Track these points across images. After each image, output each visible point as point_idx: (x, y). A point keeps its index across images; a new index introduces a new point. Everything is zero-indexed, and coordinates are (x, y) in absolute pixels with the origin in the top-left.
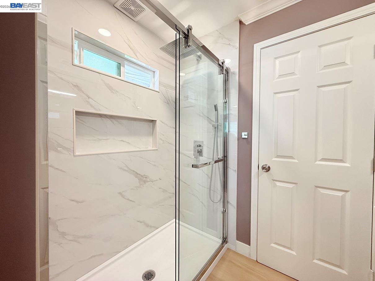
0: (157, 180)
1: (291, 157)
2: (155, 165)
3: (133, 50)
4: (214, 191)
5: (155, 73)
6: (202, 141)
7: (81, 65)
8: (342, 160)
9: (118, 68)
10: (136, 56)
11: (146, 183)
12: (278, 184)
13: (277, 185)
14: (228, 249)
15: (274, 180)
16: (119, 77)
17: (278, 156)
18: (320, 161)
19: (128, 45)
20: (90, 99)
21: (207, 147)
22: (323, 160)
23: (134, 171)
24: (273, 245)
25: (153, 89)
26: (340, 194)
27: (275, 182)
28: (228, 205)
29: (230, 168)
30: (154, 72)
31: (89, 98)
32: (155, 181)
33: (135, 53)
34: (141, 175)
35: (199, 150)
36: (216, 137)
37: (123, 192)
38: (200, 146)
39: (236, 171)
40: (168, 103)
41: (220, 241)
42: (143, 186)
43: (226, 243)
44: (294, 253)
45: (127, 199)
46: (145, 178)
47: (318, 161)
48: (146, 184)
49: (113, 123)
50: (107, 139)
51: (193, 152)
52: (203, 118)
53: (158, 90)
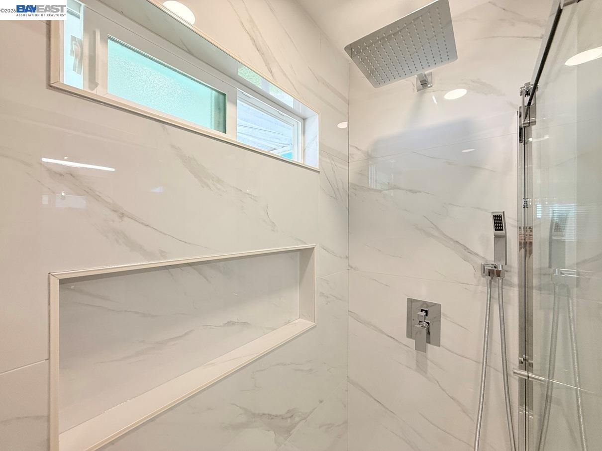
2: (310, 370)
3: (262, 54)
5: (308, 123)
7: (98, 92)
9: (219, 109)
10: (271, 72)
16: (220, 134)
19: (252, 39)
20: (126, 219)
25: (300, 161)
30: (304, 119)
31: (122, 215)
33: (267, 64)
40: (336, 198)
42: (285, 444)
46: (289, 420)
49: (205, 278)
50: (186, 334)
53: (317, 167)
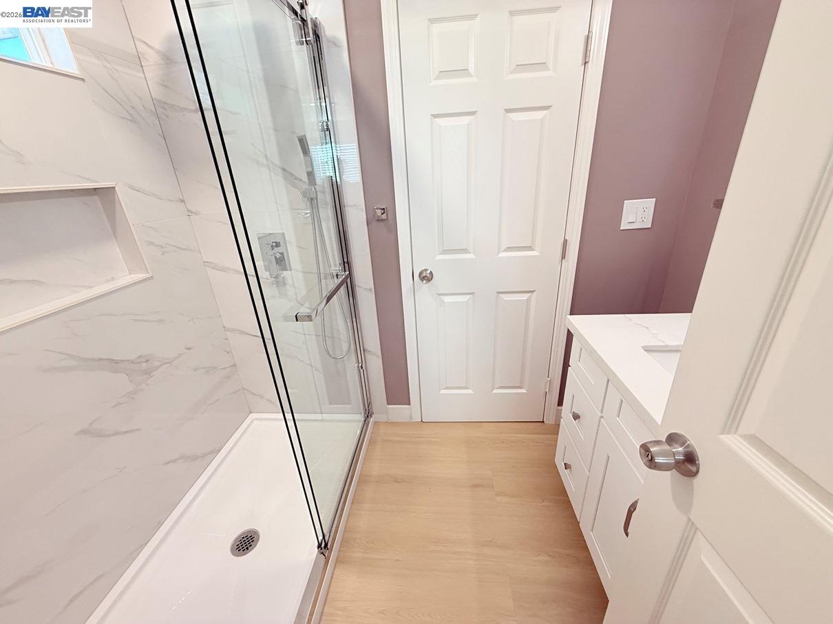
0: (180, 355)
1: (465, 251)
2: (161, 321)
4: (333, 338)
6: (280, 232)
8: (530, 247)
11: (152, 374)
12: (447, 299)
13: (445, 301)
14: (375, 422)
15: (439, 295)
17: (445, 252)
18: (505, 251)
21: (298, 246)
22: (510, 249)
23: (101, 359)
24: (443, 392)
26: (525, 297)
27: (441, 297)
28: (365, 355)
29: (359, 287)
32: (176, 358)
34: (128, 361)
35: (278, 256)
36: (316, 219)
37: (91, 424)
38: (278, 245)
39: (371, 290)
40: (133, 121)
41: (361, 418)
42: (147, 384)
43: (371, 417)
44: (470, 391)
45: (115, 434)
46: (144, 364)
47: (503, 252)
48: (153, 376)
51: (262, 263)
52: (270, 171)
